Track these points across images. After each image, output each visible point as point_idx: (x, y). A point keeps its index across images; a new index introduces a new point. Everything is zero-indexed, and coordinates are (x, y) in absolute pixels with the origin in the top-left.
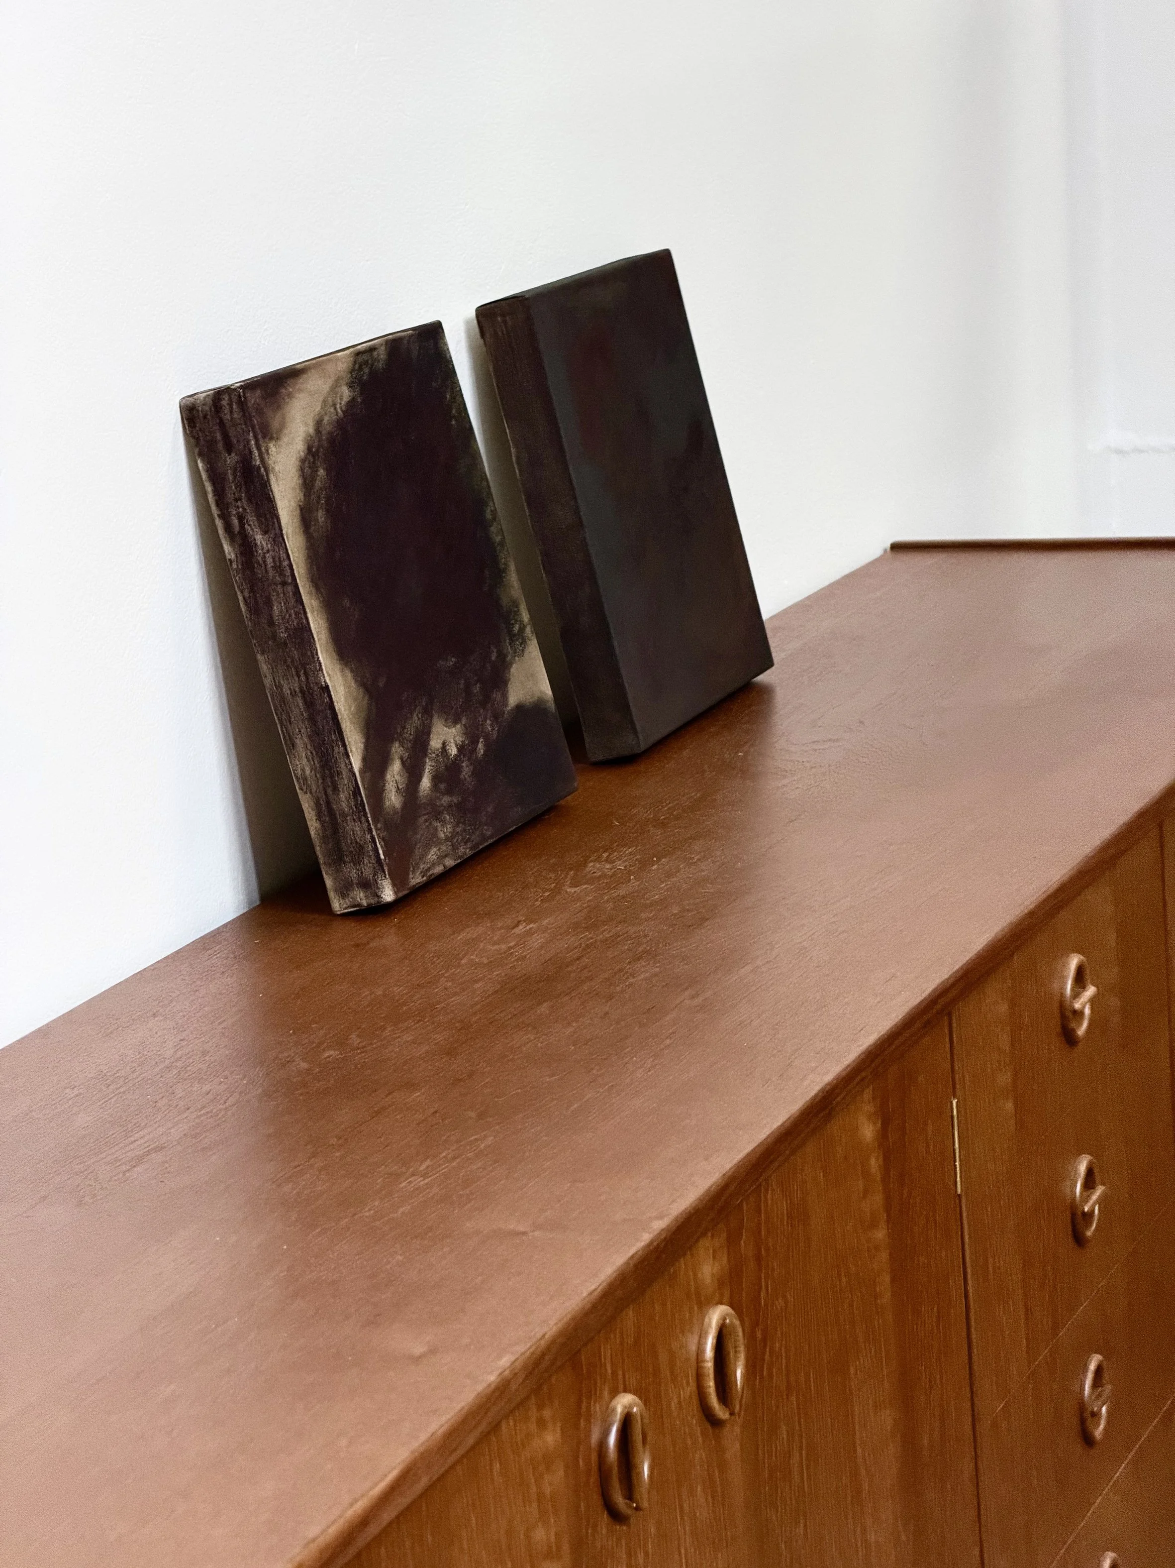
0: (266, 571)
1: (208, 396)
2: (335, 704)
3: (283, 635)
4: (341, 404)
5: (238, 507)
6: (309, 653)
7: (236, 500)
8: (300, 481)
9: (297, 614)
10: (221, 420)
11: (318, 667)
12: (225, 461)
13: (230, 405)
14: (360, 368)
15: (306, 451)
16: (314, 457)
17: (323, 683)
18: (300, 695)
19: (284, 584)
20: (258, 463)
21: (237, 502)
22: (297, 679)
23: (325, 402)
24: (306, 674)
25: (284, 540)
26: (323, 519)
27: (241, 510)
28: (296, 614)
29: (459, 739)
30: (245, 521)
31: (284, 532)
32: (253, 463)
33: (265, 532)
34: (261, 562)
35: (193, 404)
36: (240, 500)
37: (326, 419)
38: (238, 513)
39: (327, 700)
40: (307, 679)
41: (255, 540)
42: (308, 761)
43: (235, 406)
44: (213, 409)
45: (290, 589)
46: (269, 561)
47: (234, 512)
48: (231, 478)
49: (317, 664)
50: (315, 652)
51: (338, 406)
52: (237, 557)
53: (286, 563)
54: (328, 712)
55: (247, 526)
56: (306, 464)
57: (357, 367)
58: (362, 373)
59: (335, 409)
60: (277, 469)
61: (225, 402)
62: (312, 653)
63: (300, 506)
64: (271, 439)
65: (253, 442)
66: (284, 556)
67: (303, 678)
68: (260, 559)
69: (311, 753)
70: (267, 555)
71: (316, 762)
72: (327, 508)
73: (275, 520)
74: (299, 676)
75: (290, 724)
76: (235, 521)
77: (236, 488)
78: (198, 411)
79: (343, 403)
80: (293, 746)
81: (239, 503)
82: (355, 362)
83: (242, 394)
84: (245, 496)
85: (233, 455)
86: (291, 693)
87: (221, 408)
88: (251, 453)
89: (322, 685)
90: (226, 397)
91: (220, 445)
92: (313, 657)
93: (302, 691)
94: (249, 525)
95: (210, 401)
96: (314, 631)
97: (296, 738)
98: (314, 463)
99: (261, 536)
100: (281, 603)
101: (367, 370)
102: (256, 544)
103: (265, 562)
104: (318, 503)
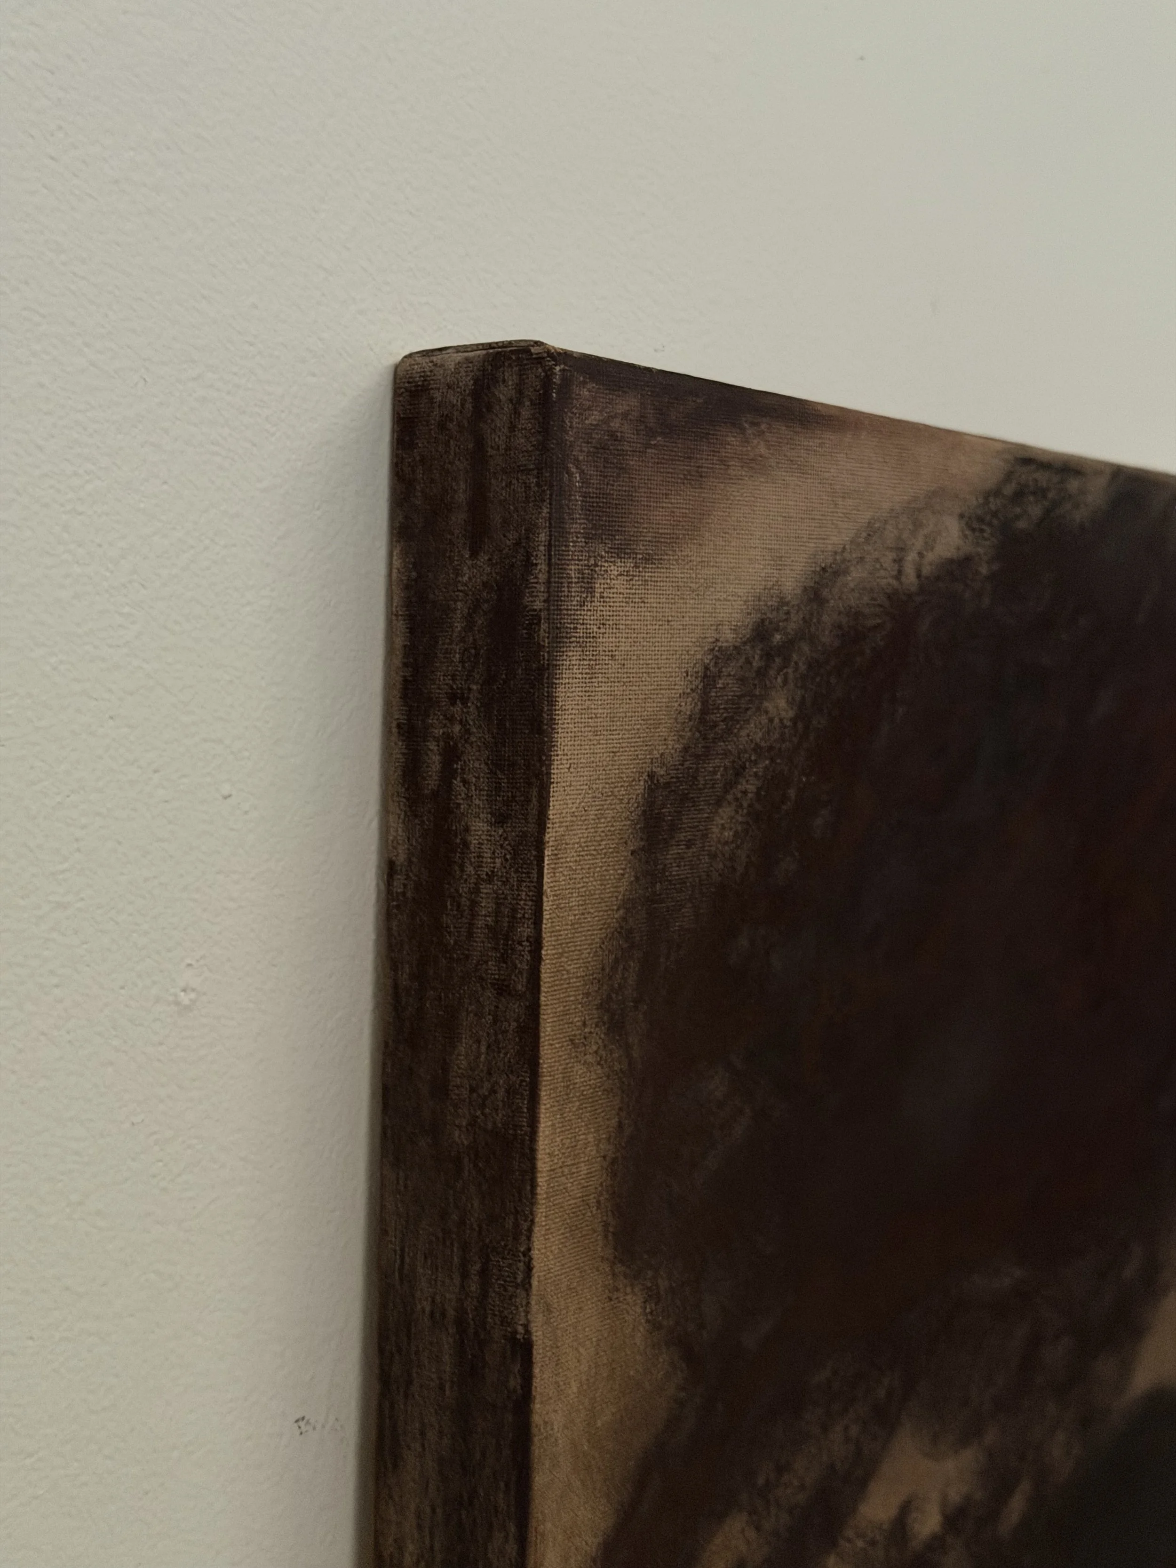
0: (470, 934)
1: (468, 360)
2: (537, 1406)
3: (460, 1137)
4: (921, 554)
5: (451, 719)
6: (509, 1223)
7: (453, 698)
8: (688, 707)
9: (511, 1092)
10: (480, 443)
11: (520, 1277)
12: (458, 573)
13: (516, 403)
14: (1019, 496)
15: (747, 633)
16: (768, 656)
17: (521, 1329)
18: (452, 1330)
19: (503, 989)
20: (538, 605)
21: (453, 704)
22: (457, 1280)
23: (872, 532)
24: (484, 1273)
25: (540, 859)
26: (728, 834)
27: (457, 728)
28: (508, 1092)
29: (955, 1495)
30: (457, 766)
31: (550, 836)
32: (527, 600)
33: (500, 819)
34: (464, 901)
35: (425, 378)
36: (465, 700)
37: (856, 575)
38: (448, 737)
39: (514, 1382)
40: (484, 1295)
41: (467, 829)
42: (419, 1527)
43: (526, 412)
44: (469, 406)
45: (516, 1008)
46: (486, 905)
47: (439, 732)
48: (458, 626)
49: (521, 1265)
50: (525, 1226)
51: (911, 557)
52: (410, 862)
53: (525, 930)
54: (509, 1417)
55: (457, 782)
56: (732, 668)
57: (1009, 490)
58: (1018, 510)
59: (899, 561)
60: (606, 642)
61: (504, 392)
62: (516, 1225)
63: (651, 775)
64: (620, 552)
65: (543, 537)
66: (527, 907)
67: (474, 1287)
68: (463, 889)
69: (433, 1511)
70: (485, 889)
71: (437, 1546)
72: (758, 806)
73: (534, 792)
74: (465, 1275)
75: (406, 1396)
76: (434, 761)
77: (462, 661)
78: (431, 400)
79: (930, 556)
80: (395, 1466)
81: (457, 709)
82: (1009, 477)
83: (557, 380)
84: (480, 692)
85: (483, 558)
86: (432, 1314)
87: (489, 408)
88: (529, 565)
89: (516, 1332)
90: (510, 377)
91: (459, 518)
92: (516, 1239)
93: (460, 1322)
94: (465, 782)
95: (467, 382)
96: (543, 1164)
97: (409, 1447)
98: (761, 673)
99: (485, 827)
100: (478, 1042)
101: (1036, 511)
102: (466, 844)
103: (474, 904)
104: (728, 786)
